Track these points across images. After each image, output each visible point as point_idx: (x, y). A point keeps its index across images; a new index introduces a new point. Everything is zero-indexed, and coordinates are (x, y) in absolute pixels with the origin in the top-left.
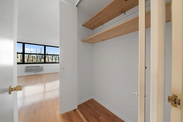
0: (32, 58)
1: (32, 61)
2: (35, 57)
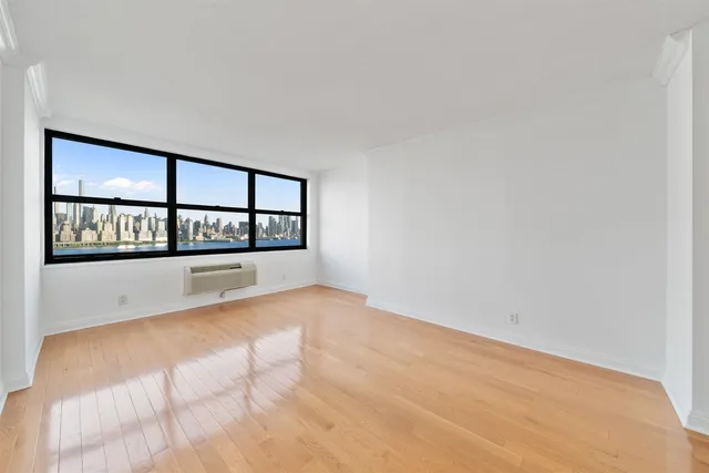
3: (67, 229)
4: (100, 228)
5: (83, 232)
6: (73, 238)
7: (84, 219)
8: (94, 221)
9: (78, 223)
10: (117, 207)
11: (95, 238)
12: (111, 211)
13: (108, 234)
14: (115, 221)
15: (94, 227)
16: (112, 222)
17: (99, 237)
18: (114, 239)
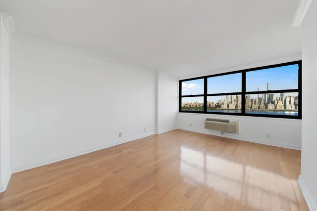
0: (250, 103)
1: (251, 108)
2: (255, 101)
3: (262, 103)
4: (276, 103)
5: (268, 105)
6: (264, 108)
7: (269, 99)
8: (273, 100)
9: (266, 101)
10: (285, 93)
11: (274, 108)
12: (282, 95)
13: (280, 105)
14: (284, 99)
15: (273, 103)
16: (282, 100)
17: (276, 107)
18: (283, 108)
